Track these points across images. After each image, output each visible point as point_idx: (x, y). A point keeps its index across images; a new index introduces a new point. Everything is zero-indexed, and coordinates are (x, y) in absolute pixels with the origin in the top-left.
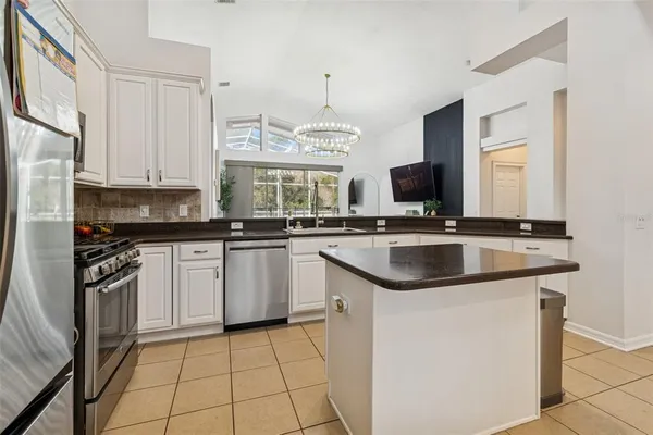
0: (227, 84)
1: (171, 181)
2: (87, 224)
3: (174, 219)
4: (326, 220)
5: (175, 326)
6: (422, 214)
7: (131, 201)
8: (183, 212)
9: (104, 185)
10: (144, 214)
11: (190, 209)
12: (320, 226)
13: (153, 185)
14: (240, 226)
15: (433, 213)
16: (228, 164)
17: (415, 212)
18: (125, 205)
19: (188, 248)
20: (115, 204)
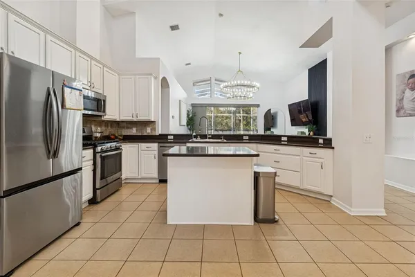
0: (190, 64)
1: (142, 118)
2: (114, 135)
3: (145, 134)
4: (212, 135)
5: (140, 177)
6: (307, 134)
7: (129, 126)
8: (148, 131)
9: (118, 120)
10: (134, 131)
11: (151, 129)
12: (209, 138)
13: (135, 119)
14: (172, 137)
15: (311, 133)
16: (194, 106)
17: (302, 133)
18: (128, 128)
19: (144, 145)
20: (124, 127)
